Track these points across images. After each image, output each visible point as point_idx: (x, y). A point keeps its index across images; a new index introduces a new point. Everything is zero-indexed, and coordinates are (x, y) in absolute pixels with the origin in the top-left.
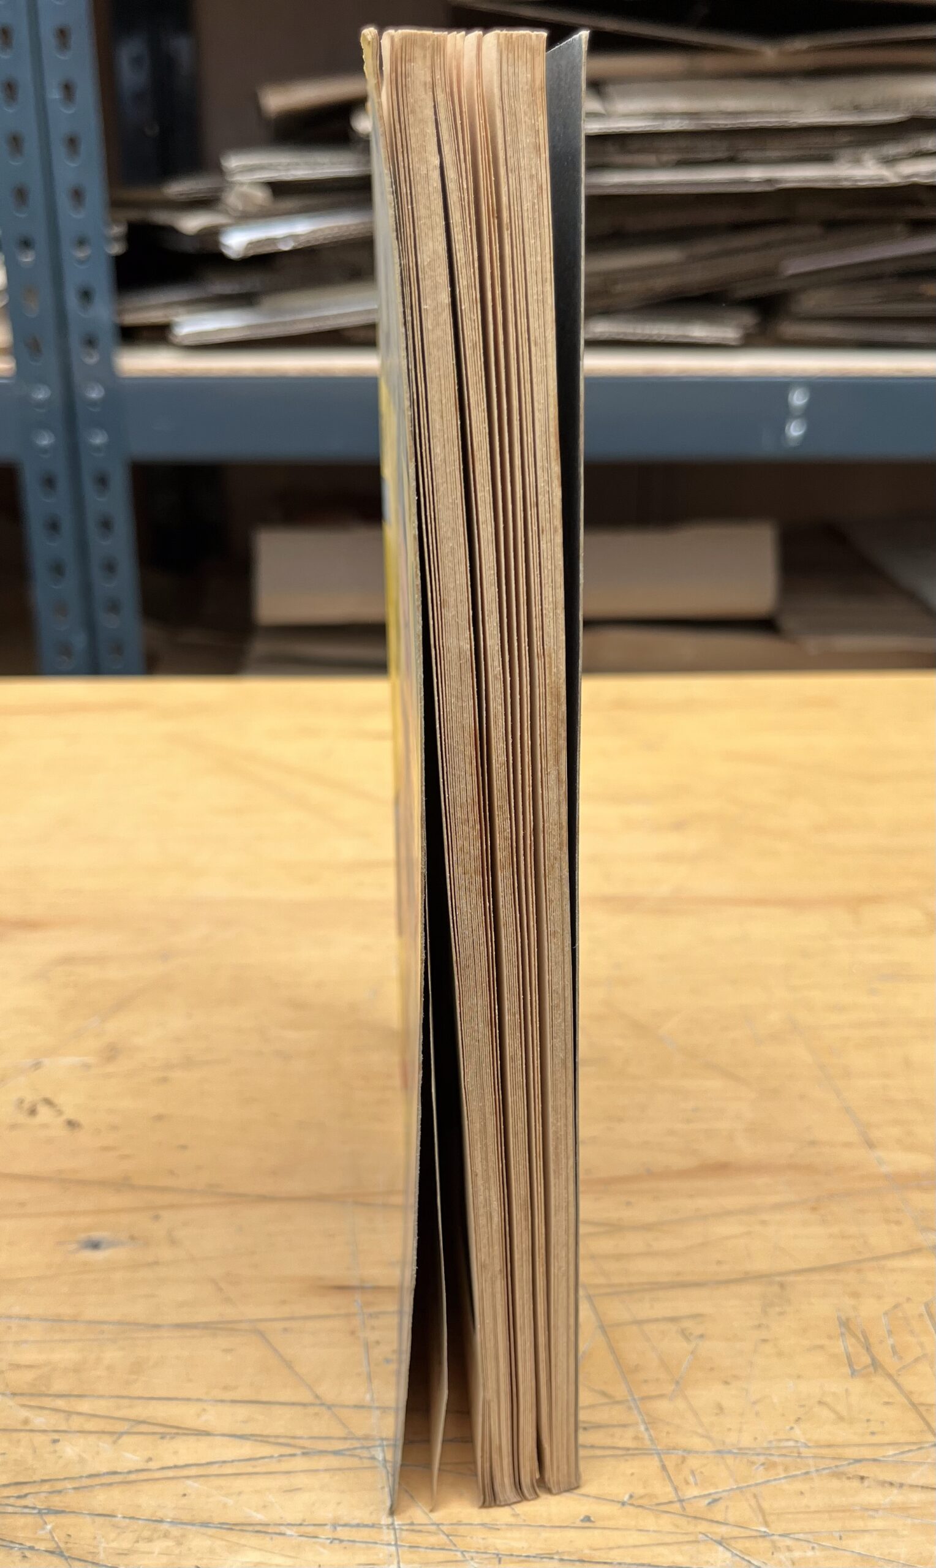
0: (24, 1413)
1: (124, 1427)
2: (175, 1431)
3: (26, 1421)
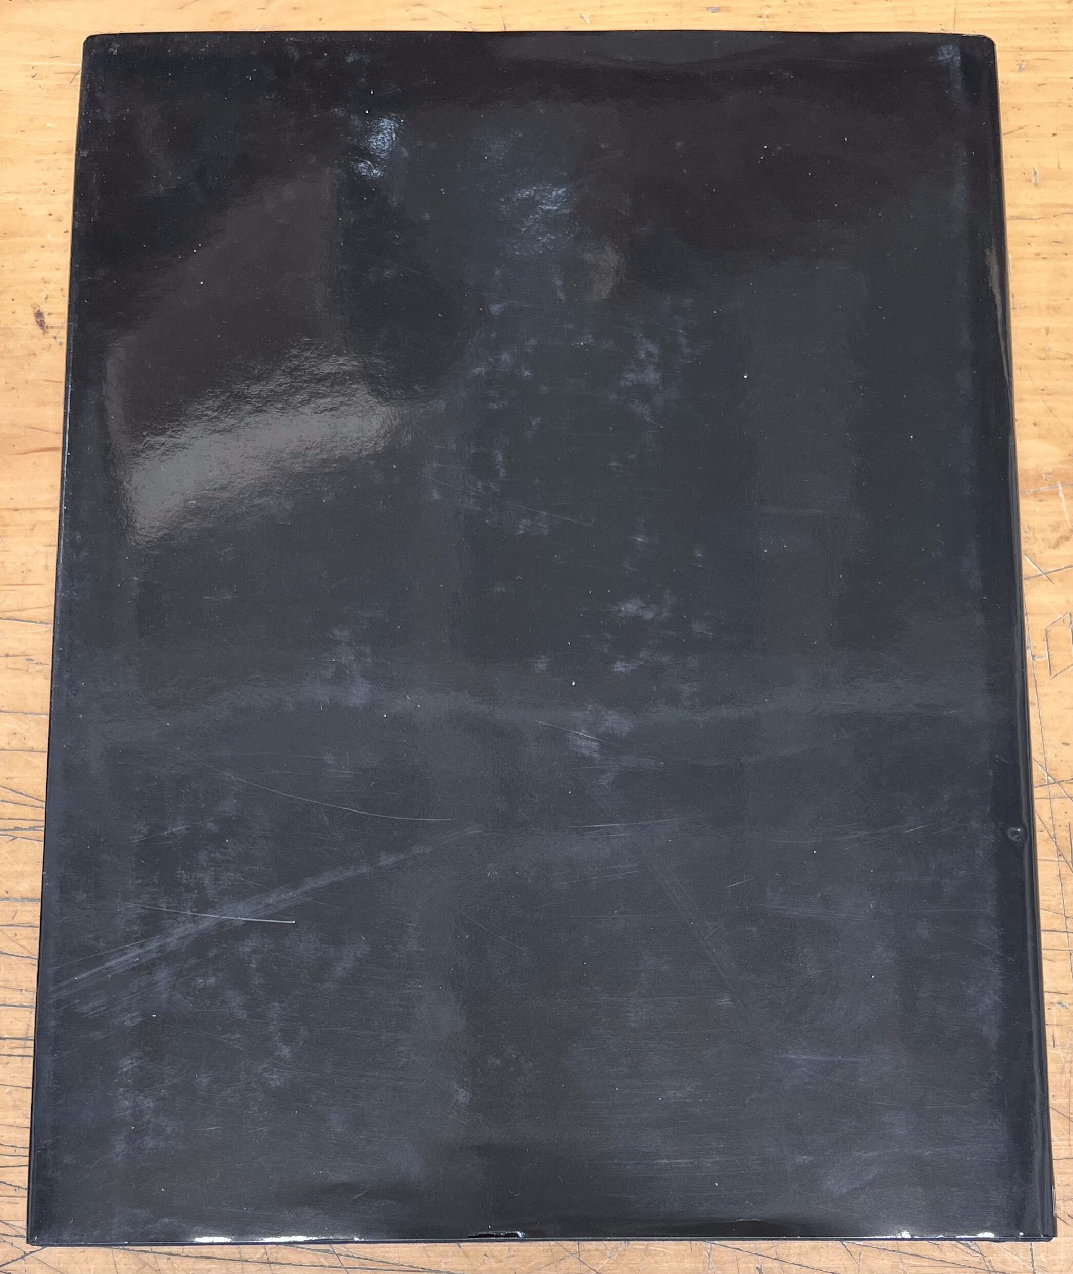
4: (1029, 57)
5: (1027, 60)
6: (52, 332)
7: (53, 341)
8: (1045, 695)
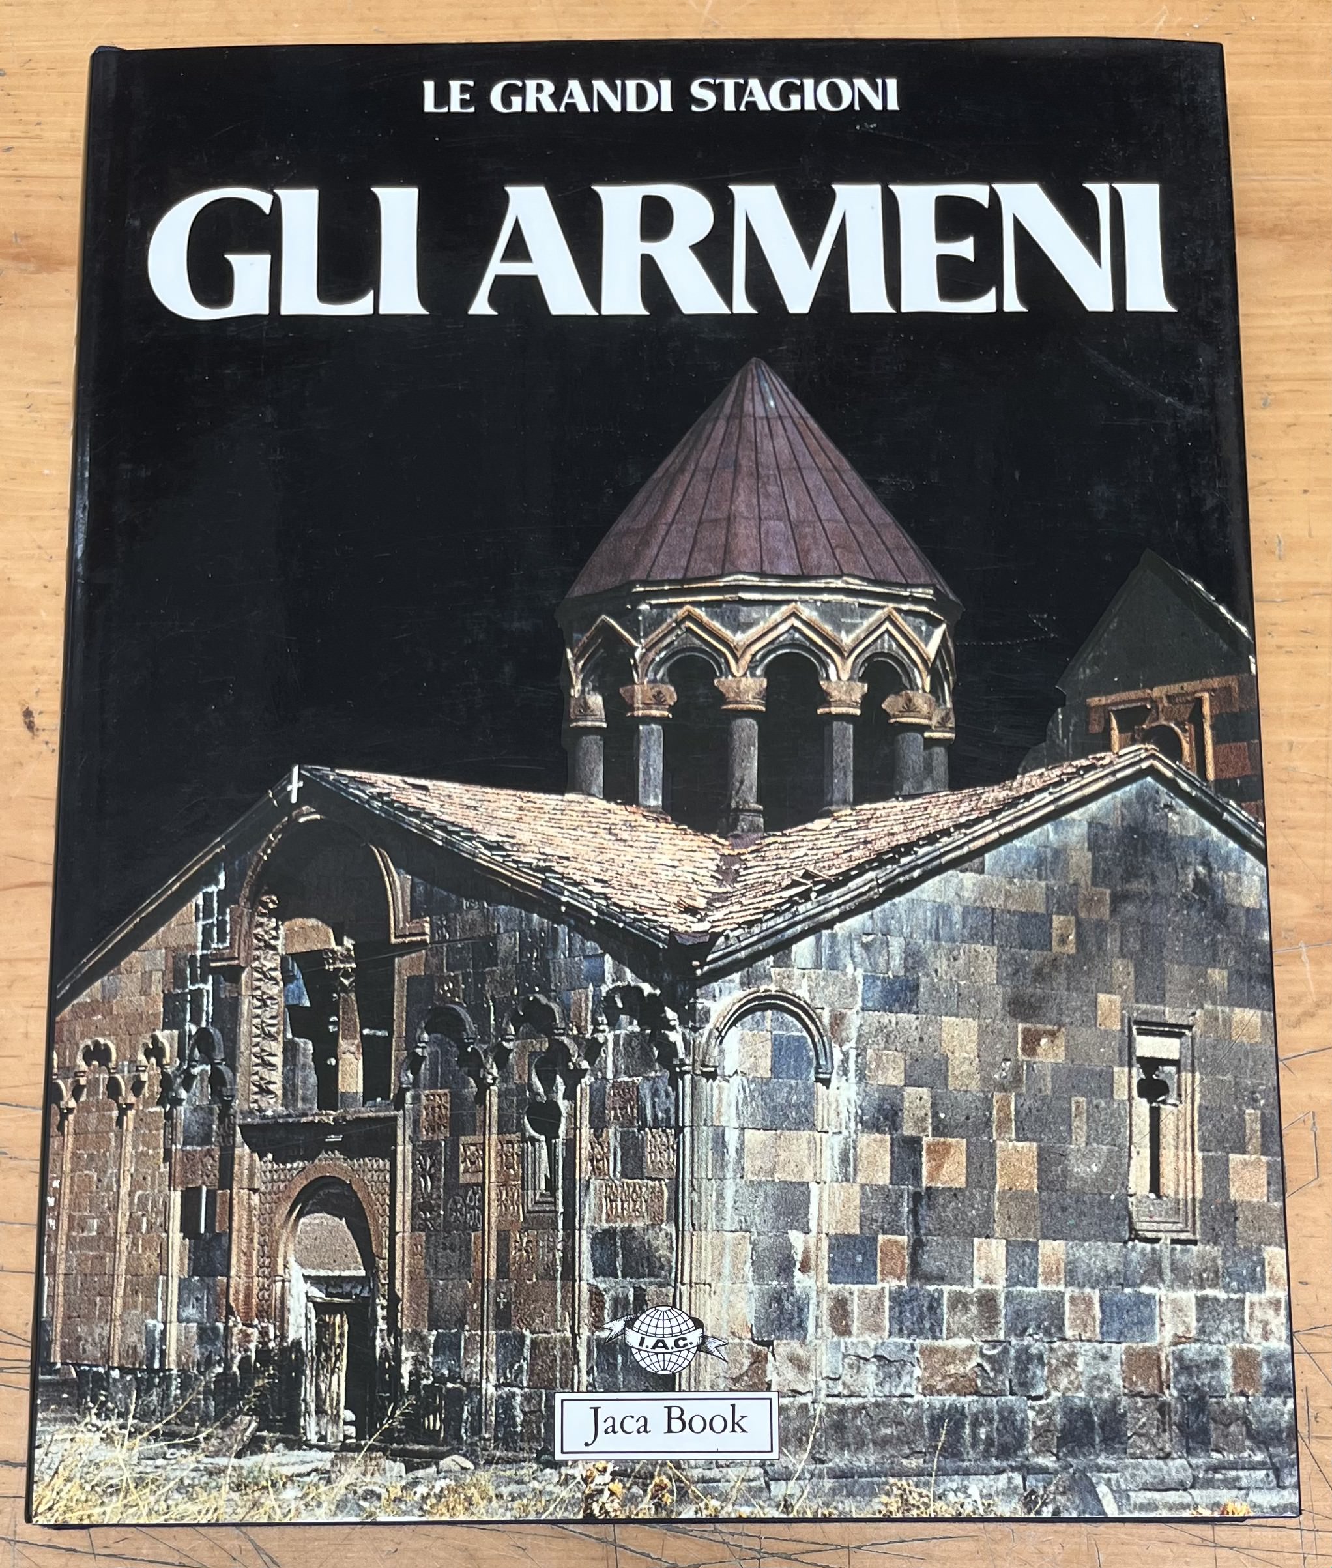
6: (44, 736)
7: (44, 746)
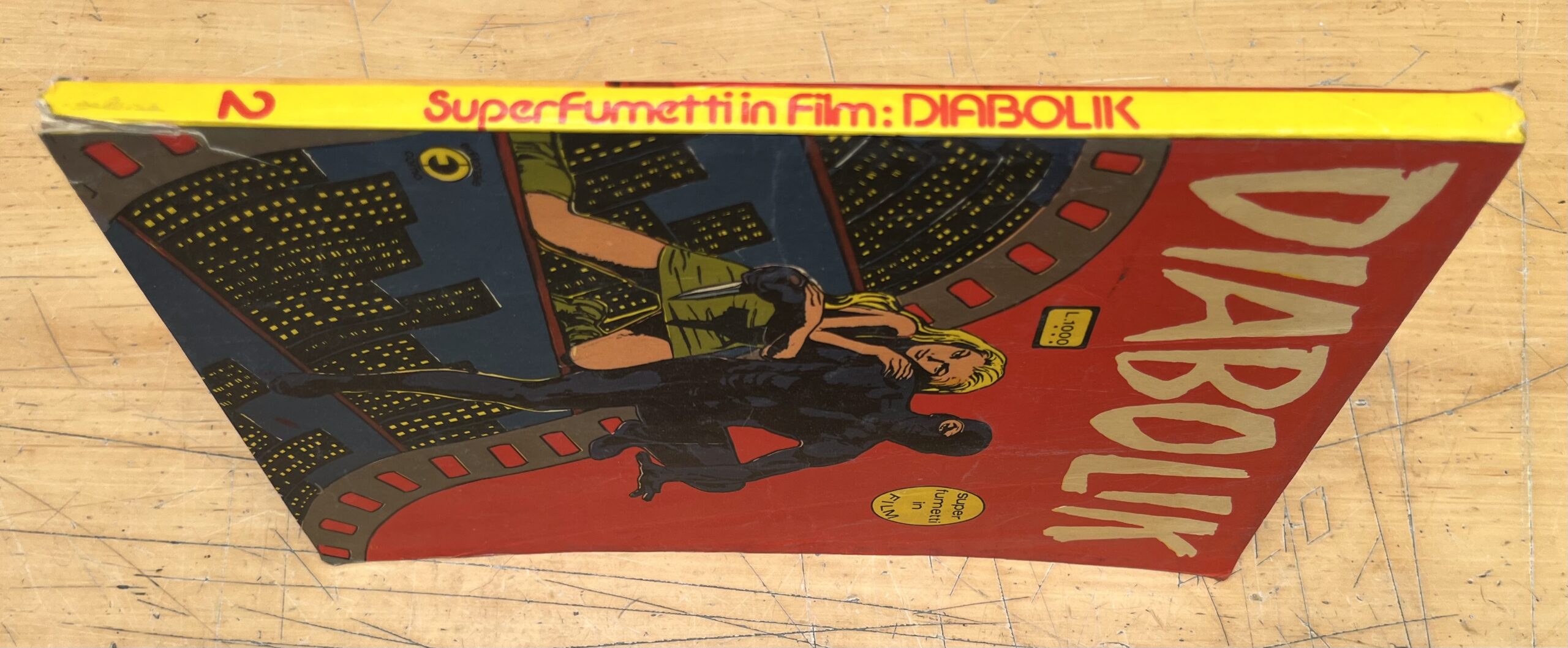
0: (549, 587)
1: (624, 603)
2: (661, 610)
3: (552, 595)
4: (1259, 36)
5: (1258, 39)
8: (1304, 559)
